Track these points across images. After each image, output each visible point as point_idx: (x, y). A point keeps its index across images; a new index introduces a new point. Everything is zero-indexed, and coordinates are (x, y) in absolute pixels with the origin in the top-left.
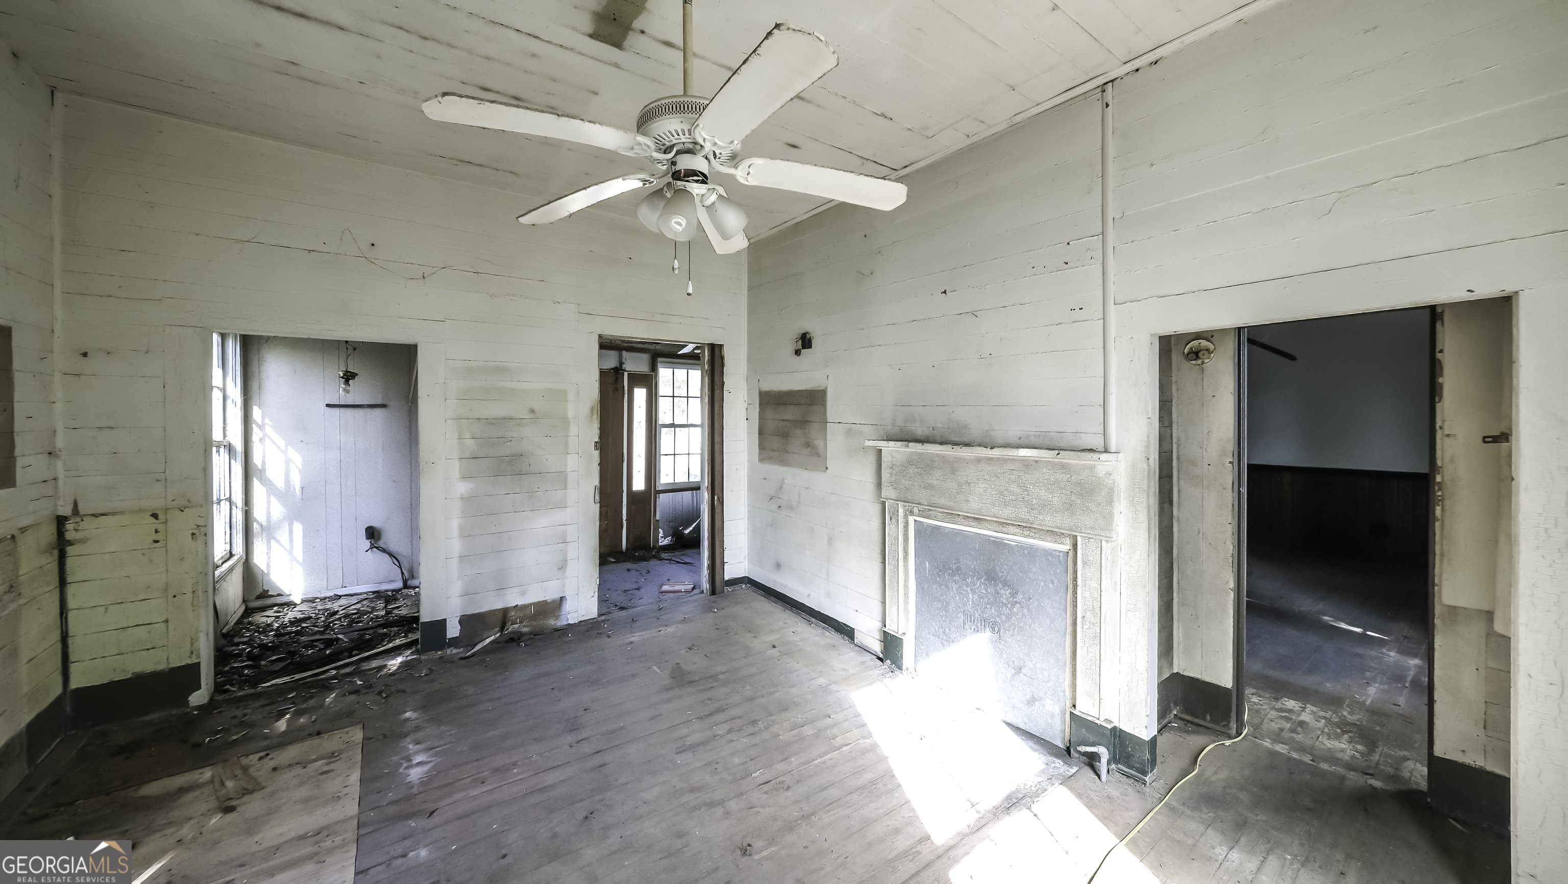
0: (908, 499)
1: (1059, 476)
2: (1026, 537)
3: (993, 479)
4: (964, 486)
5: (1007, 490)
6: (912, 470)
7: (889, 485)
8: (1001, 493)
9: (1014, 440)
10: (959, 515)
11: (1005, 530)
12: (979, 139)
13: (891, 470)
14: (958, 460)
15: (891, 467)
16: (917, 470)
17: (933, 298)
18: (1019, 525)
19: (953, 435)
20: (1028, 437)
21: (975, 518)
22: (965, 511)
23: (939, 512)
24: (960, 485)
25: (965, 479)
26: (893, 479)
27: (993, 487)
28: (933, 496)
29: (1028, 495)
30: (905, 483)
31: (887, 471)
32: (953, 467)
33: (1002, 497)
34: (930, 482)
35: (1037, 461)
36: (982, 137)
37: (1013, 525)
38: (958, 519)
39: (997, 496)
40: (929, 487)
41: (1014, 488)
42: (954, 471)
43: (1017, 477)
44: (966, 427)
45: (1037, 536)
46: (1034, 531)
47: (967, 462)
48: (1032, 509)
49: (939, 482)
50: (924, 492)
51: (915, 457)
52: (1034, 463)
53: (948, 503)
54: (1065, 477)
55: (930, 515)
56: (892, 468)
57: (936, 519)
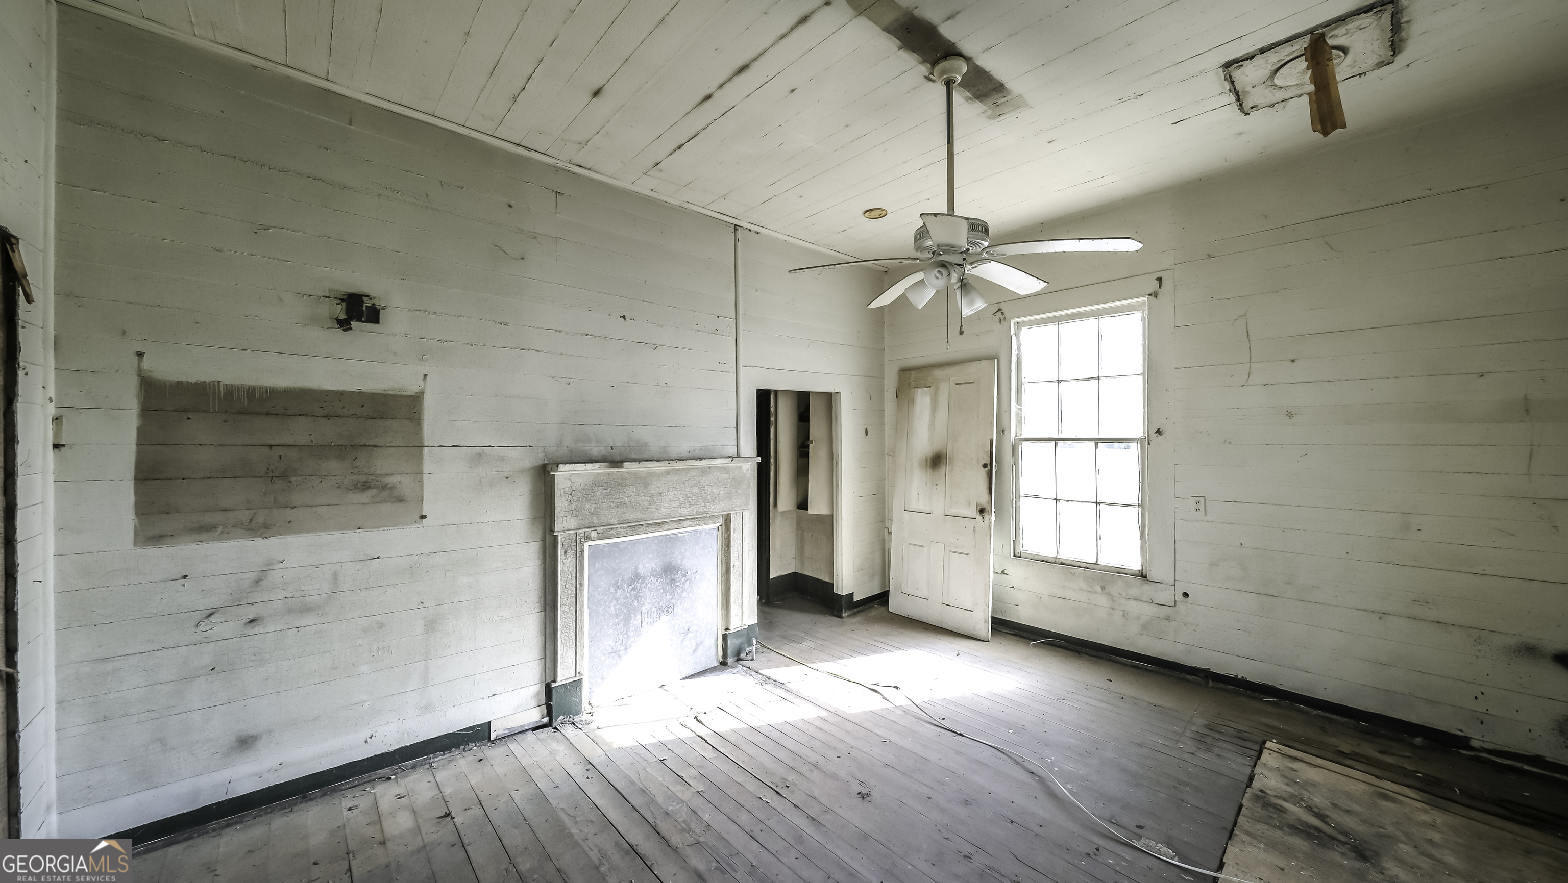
0: (594, 524)
1: (725, 476)
2: (698, 525)
3: (680, 486)
4: (656, 497)
5: (690, 492)
6: (599, 492)
7: (566, 514)
8: (687, 496)
9: (685, 454)
10: (642, 525)
11: (681, 525)
12: (657, 197)
13: (570, 497)
14: (651, 475)
15: (570, 493)
16: (605, 491)
17: (610, 318)
18: (691, 519)
19: (633, 453)
20: (694, 450)
21: (657, 524)
22: (656, 518)
23: (622, 528)
24: (652, 496)
25: (657, 490)
26: (573, 506)
27: (680, 492)
28: (624, 513)
29: (705, 493)
30: (590, 507)
31: (563, 498)
32: (645, 481)
33: (687, 499)
34: (621, 500)
35: (710, 468)
36: (659, 198)
37: (687, 519)
38: (641, 529)
39: (683, 499)
40: (622, 505)
41: (696, 490)
42: (646, 485)
43: (697, 481)
44: (646, 445)
45: (703, 522)
46: (701, 520)
47: (658, 476)
48: (708, 503)
49: (631, 498)
50: (614, 511)
51: (602, 478)
52: (708, 469)
53: (640, 516)
54: (727, 476)
55: (611, 534)
56: (571, 495)
57: (619, 536)
